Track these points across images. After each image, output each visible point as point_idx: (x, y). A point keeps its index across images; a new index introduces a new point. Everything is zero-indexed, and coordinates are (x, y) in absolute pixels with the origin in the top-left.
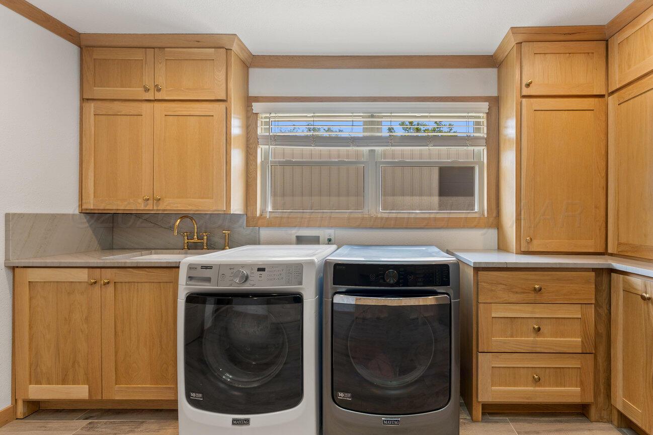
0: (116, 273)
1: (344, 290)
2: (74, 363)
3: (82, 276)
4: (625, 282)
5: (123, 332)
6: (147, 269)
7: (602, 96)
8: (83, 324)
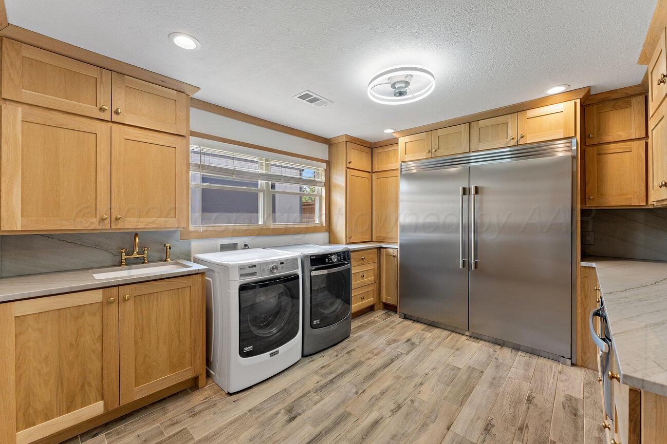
0: (135, 288)
1: (314, 269)
2: (83, 386)
3: (98, 296)
4: (386, 251)
5: (142, 338)
6: (167, 280)
7: (370, 172)
8: (94, 343)
